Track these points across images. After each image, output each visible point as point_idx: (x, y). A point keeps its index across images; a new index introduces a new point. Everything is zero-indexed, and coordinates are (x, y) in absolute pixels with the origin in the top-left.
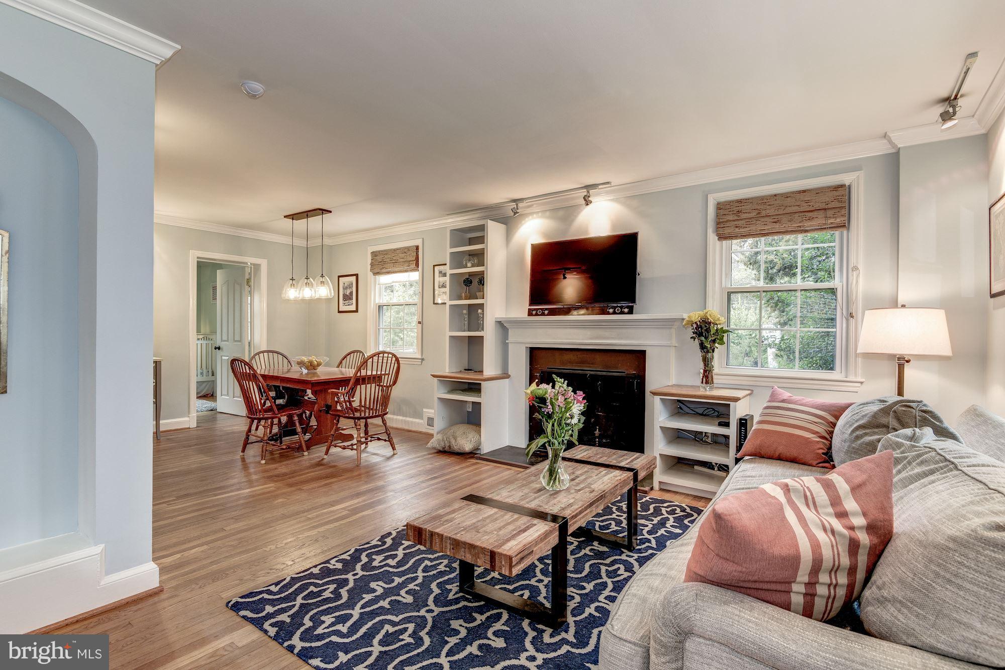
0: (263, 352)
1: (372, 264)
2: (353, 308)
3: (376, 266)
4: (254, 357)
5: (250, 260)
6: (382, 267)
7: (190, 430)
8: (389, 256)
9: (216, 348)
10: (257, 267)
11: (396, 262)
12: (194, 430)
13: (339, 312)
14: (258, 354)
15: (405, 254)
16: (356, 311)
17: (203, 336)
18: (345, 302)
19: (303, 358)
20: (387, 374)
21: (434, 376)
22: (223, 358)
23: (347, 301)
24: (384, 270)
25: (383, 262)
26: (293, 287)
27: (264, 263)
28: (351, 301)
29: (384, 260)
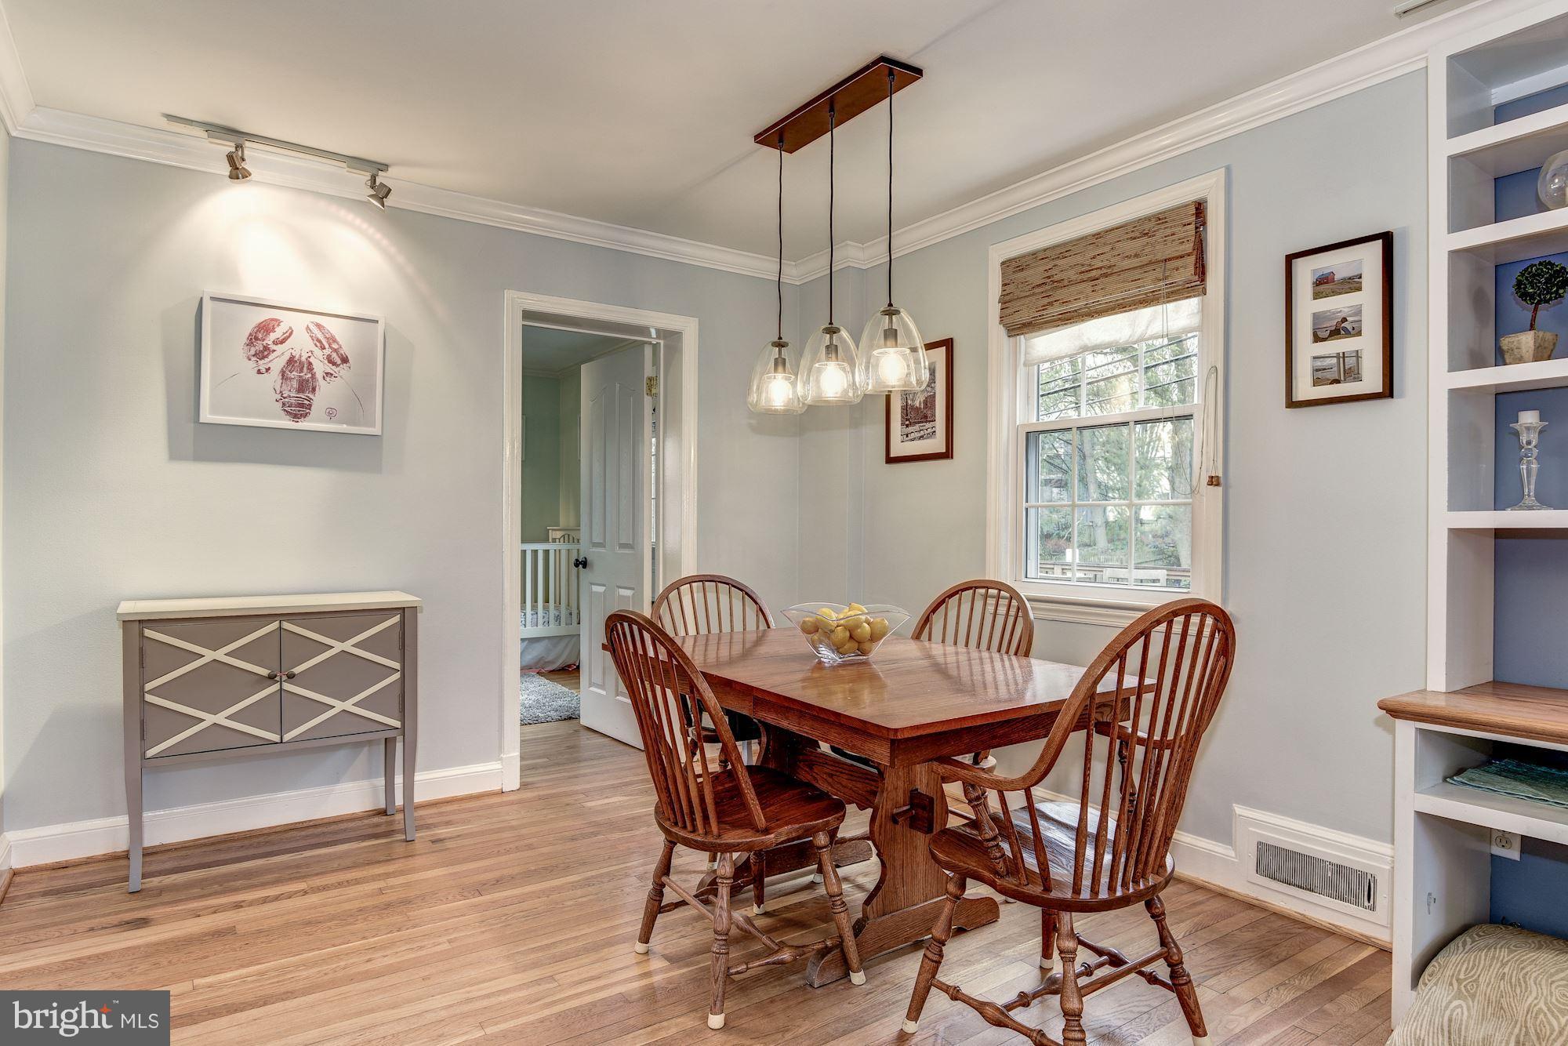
0: (690, 581)
1: (1007, 298)
2: (937, 444)
3: (1023, 301)
4: (665, 596)
5: (655, 320)
6: (1046, 300)
7: (505, 799)
8: (1079, 259)
9: (577, 564)
10: (672, 337)
11: (1106, 275)
12: (512, 803)
13: (890, 460)
14: (676, 586)
15: (1145, 240)
16: (947, 455)
17: (562, 533)
18: (911, 429)
19: (826, 611)
20: (1149, 688)
21: (1395, 712)
22: (595, 588)
23: (917, 427)
24: (1056, 310)
25: (1052, 284)
26: (780, 368)
27: (689, 328)
28: (928, 425)
29: (1056, 278)
